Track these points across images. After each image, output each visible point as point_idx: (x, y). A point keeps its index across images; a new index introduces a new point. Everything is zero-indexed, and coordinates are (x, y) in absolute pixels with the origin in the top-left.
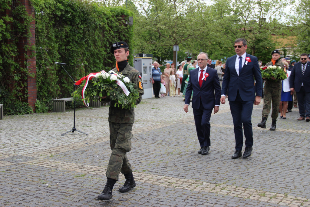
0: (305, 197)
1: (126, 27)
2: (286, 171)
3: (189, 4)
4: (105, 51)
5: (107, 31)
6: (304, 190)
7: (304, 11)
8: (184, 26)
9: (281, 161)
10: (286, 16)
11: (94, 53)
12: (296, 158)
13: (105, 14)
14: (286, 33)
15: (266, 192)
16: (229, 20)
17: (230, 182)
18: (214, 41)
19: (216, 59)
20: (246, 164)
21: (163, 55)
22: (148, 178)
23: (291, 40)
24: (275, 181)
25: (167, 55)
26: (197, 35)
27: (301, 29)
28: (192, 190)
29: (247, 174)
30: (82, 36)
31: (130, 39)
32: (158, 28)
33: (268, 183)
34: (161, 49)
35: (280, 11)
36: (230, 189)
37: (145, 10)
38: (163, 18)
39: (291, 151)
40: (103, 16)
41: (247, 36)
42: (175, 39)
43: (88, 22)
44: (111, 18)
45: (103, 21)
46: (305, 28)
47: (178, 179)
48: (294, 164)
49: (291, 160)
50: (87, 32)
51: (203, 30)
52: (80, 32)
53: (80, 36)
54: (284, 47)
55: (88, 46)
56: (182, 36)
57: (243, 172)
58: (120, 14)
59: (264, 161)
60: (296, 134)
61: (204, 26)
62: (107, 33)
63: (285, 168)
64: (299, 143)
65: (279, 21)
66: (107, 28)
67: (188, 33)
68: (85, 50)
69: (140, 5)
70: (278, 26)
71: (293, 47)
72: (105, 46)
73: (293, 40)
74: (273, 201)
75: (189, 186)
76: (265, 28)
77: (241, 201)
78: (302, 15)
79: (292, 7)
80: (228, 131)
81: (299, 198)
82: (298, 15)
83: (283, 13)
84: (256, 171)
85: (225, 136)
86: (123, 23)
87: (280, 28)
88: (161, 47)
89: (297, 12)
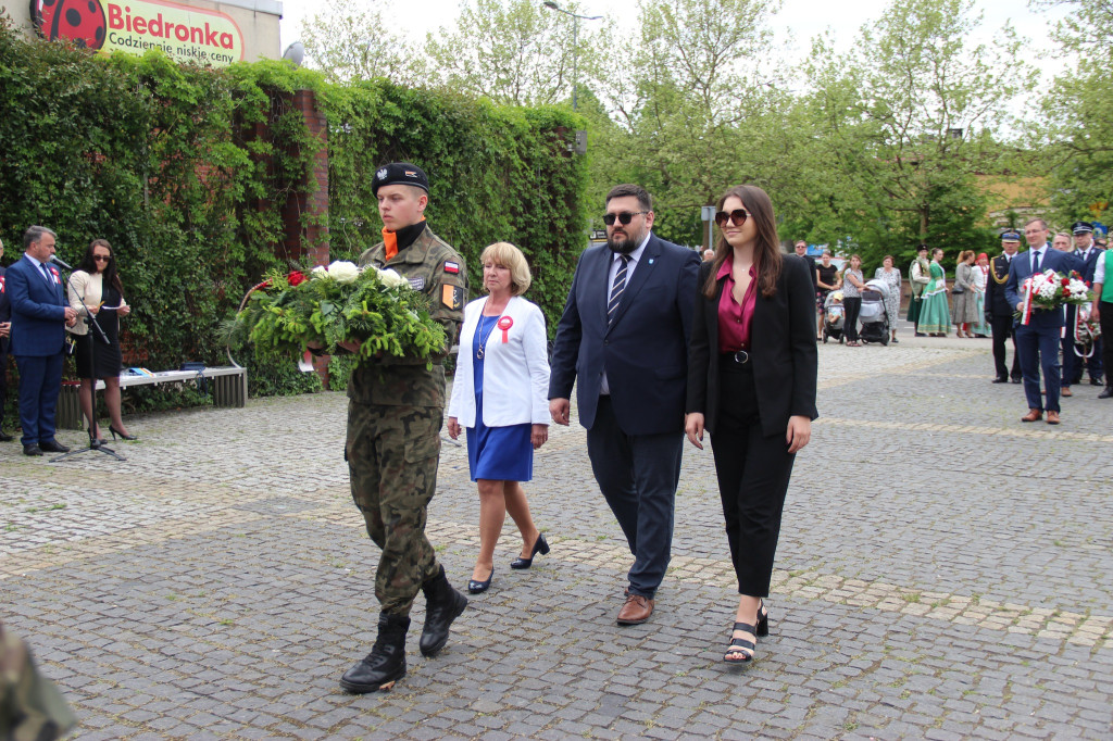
0: (1026, 604)
1: (568, 160)
2: (983, 539)
3: (745, 94)
4: (512, 224)
5: (516, 170)
6: (1025, 586)
7: (1065, 107)
8: (731, 152)
9: (975, 512)
10: (1012, 122)
11: (482, 231)
12: (1017, 503)
13: (511, 127)
14: (1014, 169)
15: (924, 590)
16: (855, 136)
17: (829, 565)
18: (814, 194)
19: (822, 240)
20: (878, 520)
21: (676, 231)
22: (610, 556)
23: (1029, 189)
24: (952, 565)
25: (687, 231)
26: (768, 176)
27: (1056, 157)
28: (725, 586)
29: (878, 546)
30: (449, 186)
31: (580, 189)
32: (662, 159)
33: (932, 567)
34: (670, 217)
35: (997, 108)
36: (827, 585)
37: (625, 113)
38: (675, 131)
39: (1006, 487)
40: (506, 131)
41: (906, 177)
42: (707, 188)
43: (465, 148)
44: (527, 137)
45: (507, 145)
46: (1067, 156)
47: (689, 559)
48: (1010, 519)
49: (1004, 510)
50: (464, 174)
51: (786, 164)
52: (446, 174)
53: (443, 185)
54: (1010, 208)
55: (467, 211)
56: (726, 179)
57: (866, 542)
58: (552, 125)
59: (929, 512)
60: (1028, 442)
61: (786, 153)
62: (517, 175)
63: (984, 529)
64: (1033, 464)
65: (994, 136)
66: (517, 162)
67: (743, 172)
68: (459, 223)
69: (613, 98)
70: (991, 149)
71: (1034, 205)
72: (513, 211)
73: (1035, 189)
74: (939, 614)
75: (719, 578)
76: (954, 156)
77: (852, 614)
78: (1057, 119)
79: (1030, 98)
80: (840, 435)
81: (1009, 606)
82: (1046, 119)
83: (1005, 113)
84: (903, 538)
85: (831, 447)
86: (561, 149)
87: (997, 155)
88: (669, 211)
89: (1043, 112)
